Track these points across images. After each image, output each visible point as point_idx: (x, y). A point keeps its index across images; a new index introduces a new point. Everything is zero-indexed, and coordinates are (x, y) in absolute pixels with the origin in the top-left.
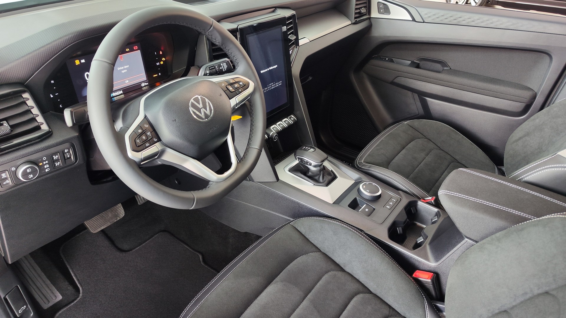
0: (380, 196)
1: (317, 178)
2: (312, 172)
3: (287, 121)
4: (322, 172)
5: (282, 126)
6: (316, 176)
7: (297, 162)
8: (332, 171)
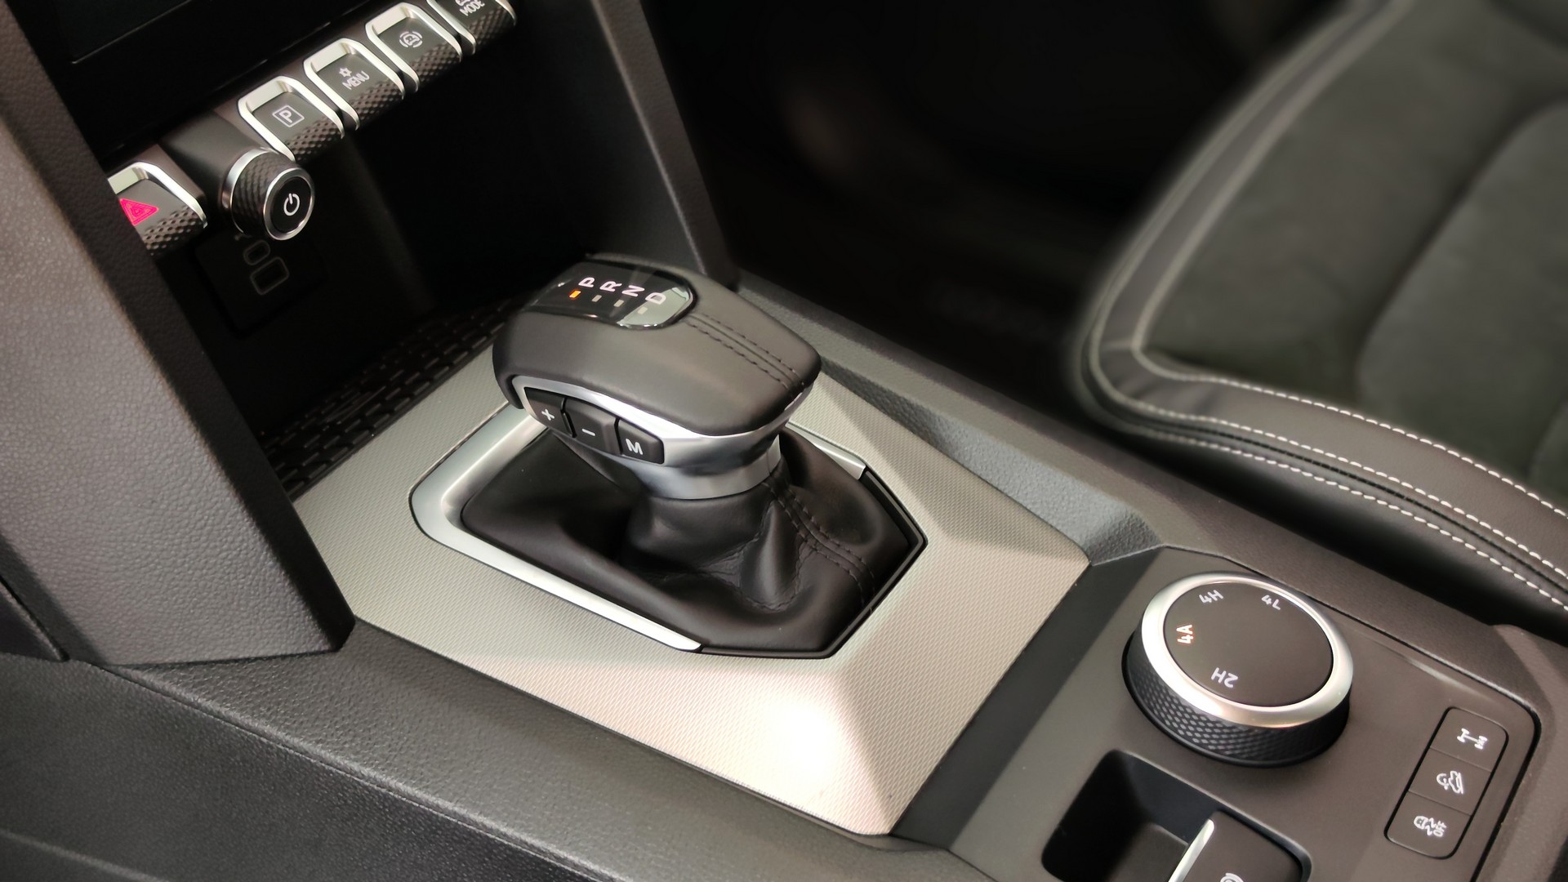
0: (1337, 720)
1: (727, 568)
2: (678, 521)
3: (417, 26)
4: (772, 515)
5: (362, 77)
6: (723, 544)
7: (525, 426)
8: (869, 481)
